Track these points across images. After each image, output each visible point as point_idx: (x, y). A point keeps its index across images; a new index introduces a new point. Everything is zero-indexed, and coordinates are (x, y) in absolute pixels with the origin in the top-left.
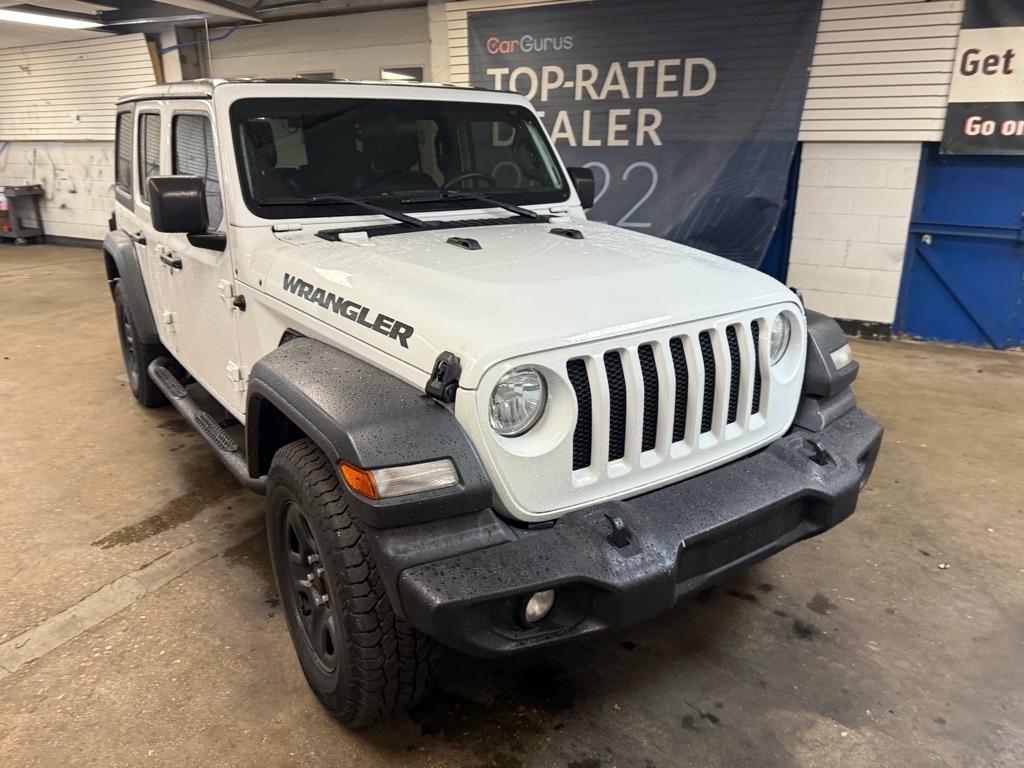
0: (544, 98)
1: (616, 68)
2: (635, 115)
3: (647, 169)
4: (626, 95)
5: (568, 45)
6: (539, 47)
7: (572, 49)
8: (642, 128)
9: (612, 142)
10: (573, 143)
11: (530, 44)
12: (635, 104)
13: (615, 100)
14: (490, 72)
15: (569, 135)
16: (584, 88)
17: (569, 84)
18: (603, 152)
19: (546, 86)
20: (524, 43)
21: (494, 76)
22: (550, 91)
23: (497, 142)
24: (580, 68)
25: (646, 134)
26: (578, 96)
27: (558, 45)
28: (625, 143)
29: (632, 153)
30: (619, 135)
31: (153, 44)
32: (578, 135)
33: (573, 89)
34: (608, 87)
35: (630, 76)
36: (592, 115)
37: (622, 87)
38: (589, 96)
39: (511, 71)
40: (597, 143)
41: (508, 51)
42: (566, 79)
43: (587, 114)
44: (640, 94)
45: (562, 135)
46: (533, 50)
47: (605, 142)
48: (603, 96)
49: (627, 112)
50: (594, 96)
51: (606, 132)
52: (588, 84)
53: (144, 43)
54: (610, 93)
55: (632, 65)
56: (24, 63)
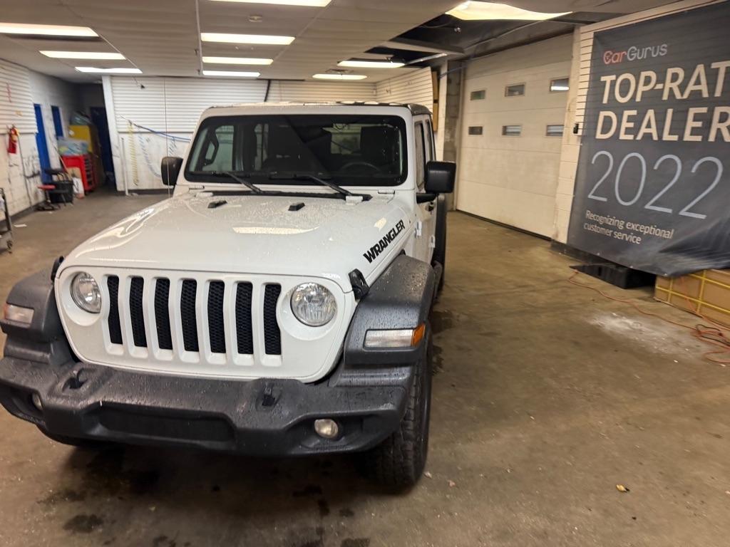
0: (638, 99)
1: (700, 69)
2: (711, 112)
3: (714, 164)
4: (705, 95)
5: (663, 52)
6: (640, 55)
7: (666, 55)
8: (715, 125)
9: (688, 137)
10: (655, 138)
11: (634, 54)
12: (712, 103)
13: (696, 99)
14: (603, 79)
15: (653, 130)
16: (671, 89)
17: (660, 86)
18: (679, 147)
19: (642, 88)
20: (630, 53)
21: (605, 82)
22: (643, 92)
23: (599, 136)
24: (670, 71)
25: (719, 130)
26: (665, 97)
27: (655, 53)
28: (699, 138)
29: (704, 148)
30: (695, 131)
31: (435, 73)
32: (660, 130)
33: (662, 91)
34: (691, 87)
35: (712, 76)
36: (673, 113)
37: (703, 88)
38: (674, 96)
39: (617, 78)
40: (675, 138)
41: (617, 61)
42: (658, 82)
43: (670, 112)
44: (718, 94)
45: (648, 131)
46: (636, 59)
47: (681, 137)
48: (685, 96)
49: (704, 110)
50: (678, 96)
51: (684, 129)
52: (675, 86)
53: (430, 73)
54: (692, 92)
55: (714, 65)
56: (388, 88)
